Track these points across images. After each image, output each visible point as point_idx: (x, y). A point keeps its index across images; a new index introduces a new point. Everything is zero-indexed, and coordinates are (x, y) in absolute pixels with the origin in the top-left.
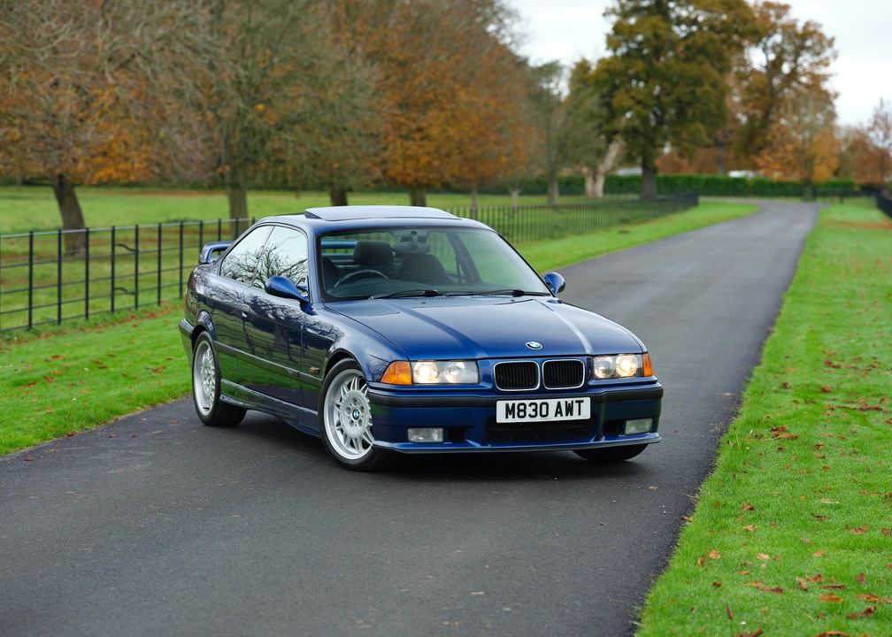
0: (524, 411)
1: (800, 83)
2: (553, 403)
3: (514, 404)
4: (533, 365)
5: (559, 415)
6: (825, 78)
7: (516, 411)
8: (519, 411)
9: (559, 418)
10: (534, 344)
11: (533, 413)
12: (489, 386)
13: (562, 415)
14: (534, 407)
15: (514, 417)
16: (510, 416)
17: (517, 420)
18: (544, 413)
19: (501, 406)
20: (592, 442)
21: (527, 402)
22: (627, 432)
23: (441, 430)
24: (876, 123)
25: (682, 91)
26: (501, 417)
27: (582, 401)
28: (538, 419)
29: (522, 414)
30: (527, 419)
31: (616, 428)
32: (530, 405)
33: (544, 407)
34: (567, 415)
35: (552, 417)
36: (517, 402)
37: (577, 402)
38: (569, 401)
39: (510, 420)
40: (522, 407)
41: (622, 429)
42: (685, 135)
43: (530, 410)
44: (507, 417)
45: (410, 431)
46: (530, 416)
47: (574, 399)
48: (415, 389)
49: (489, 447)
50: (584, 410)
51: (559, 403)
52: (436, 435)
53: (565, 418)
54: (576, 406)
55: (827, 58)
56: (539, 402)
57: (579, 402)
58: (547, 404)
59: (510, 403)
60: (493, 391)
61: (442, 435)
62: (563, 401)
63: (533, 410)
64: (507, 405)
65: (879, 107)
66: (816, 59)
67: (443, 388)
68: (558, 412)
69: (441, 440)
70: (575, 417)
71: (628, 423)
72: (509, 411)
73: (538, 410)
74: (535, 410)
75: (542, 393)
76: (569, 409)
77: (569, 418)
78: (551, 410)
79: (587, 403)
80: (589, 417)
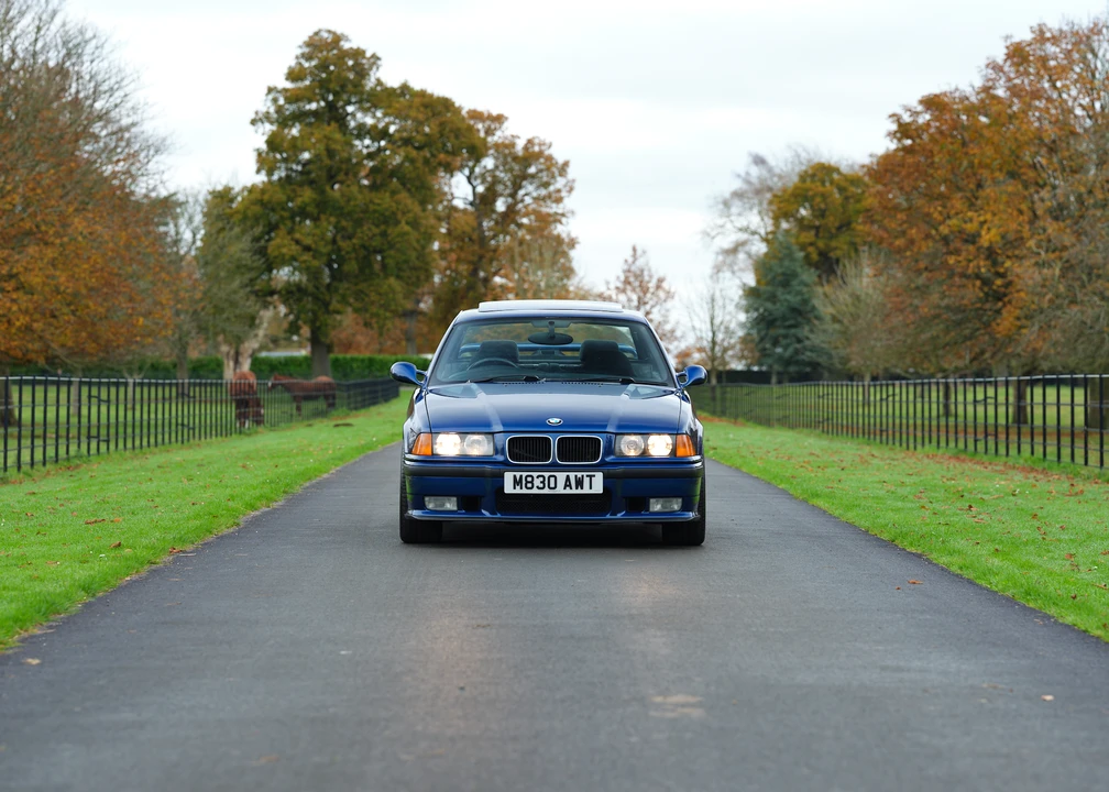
0: (532, 482)
1: (520, 226)
2: (561, 476)
3: (521, 476)
4: (547, 440)
5: (568, 488)
6: (556, 218)
7: (524, 482)
8: (527, 482)
9: (568, 491)
10: (554, 420)
11: (541, 485)
12: (500, 458)
13: (571, 488)
14: (541, 479)
15: (521, 488)
16: (518, 488)
17: (525, 491)
18: (552, 485)
19: (509, 477)
20: (608, 516)
21: (535, 474)
22: (651, 510)
23: (455, 499)
24: (627, 282)
26: (509, 488)
27: (594, 476)
28: (546, 491)
29: (530, 485)
30: (535, 491)
31: (639, 504)
32: (538, 477)
33: (552, 480)
34: (577, 488)
35: (560, 490)
36: (524, 474)
37: (587, 476)
38: (579, 475)
39: (518, 491)
40: (529, 479)
41: (646, 506)
42: (373, 297)
43: (537, 482)
44: (515, 488)
45: (427, 499)
46: (538, 487)
47: (585, 474)
48: (435, 459)
49: (499, 515)
50: (596, 484)
52: (451, 505)
53: (574, 491)
54: (586, 480)
55: (559, 191)
56: (546, 474)
57: (591, 477)
58: (555, 477)
59: (518, 474)
60: (505, 463)
61: (456, 503)
62: (572, 475)
63: (541, 482)
64: (515, 476)
65: (630, 260)
66: (543, 192)
67: (463, 460)
68: (568, 484)
69: (455, 508)
70: (586, 490)
71: (652, 501)
72: (517, 482)
73: (546, 482)
74: (543, 482)
75: (555, 467)
76: (579, 483)
77: (579, 491)
78: (561, 483)
79: (599, 478)
80: (601, 492)
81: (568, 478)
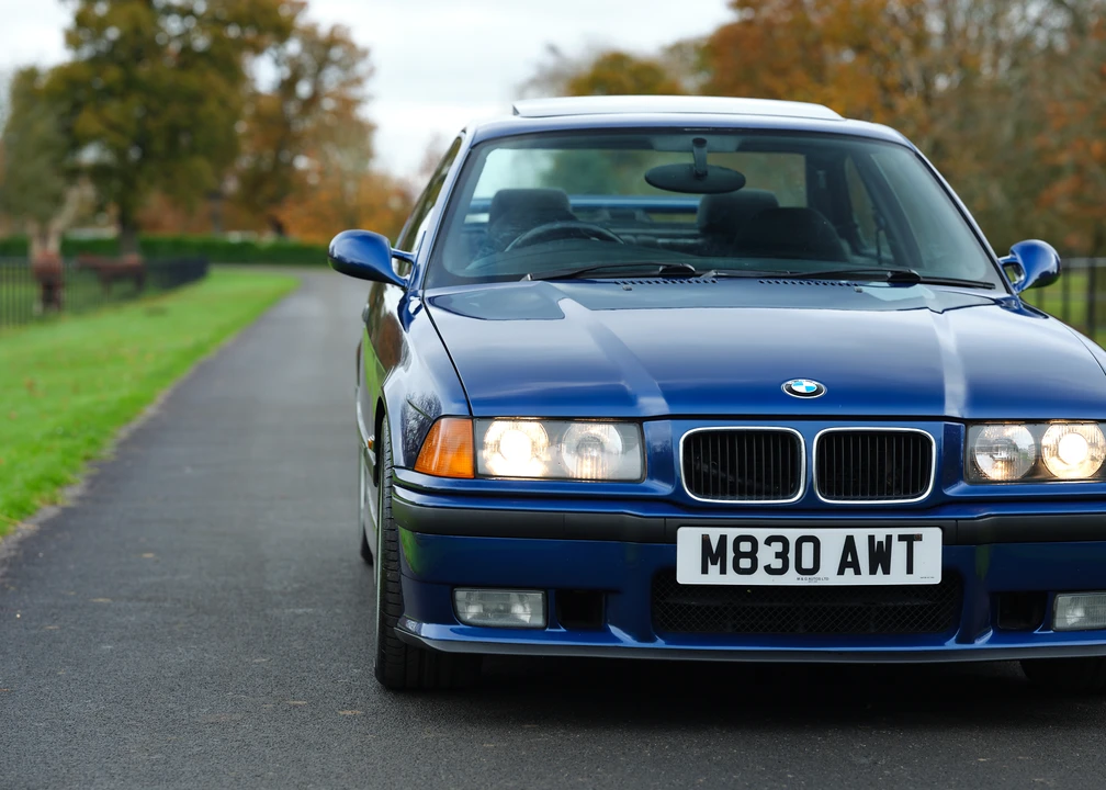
0: (752, 555)
2: (832, 540)
3: (723, 539)
4: (790, 440)
5: (849, 571)
7: (730, 555)
8: (739, 555)
9: (850, 579)
10: (803, 386)
11: (778, 564)
12: (663, 489)
13: (858, 572)
14: (778, 547)
15: (723, 571)
16: (714, 569)
17: (732, 579)
18: (807, 563)
19: (689, 542)
20: (951, 645)
21: (761, 534)
22: (1059, 624)
23: (538, 596)
25: (176, 112)
26: (689, 570)
27: (919, 538)
28: (791, 579)
29: (745, 563)
30: (760, 579)
31: (1031, 611)
32: (769, 541)
33: (808, 548)
34: (873, 571)
35: (828, 576)
36: (732, 533)
37: (901, 538)
38: (880, 534)
39: (714, 577)
40: (745, 547)
41: (1046, 616)
43: (767, 555)
44: (705, 571)
45: (460, 594)
46: (769, 569)
47: (895, 532)
48: (481, 488)
49: (659, 644)
50: (922, 562)
51: (850, 541)
52: (526, 611)
53: (866, 579)
54: (898, 551)
56: (792, 534)
57: (910, 540)
58: (816, 541)
59: (714, 534)
60: (677, 502)
61: (540, 609)
62: (861, 536)
63: (778, 555)
64: (706, 540)
67: (557, 491)
68: (849, 560)
69: (539, 621)
70: (897, 576)
71: (1062, 600)
72: (712, 555)
73: (792, 556)
74: (782, 555)
75: (812, 513)
76: (880, 557)
77: (879, 579)
78: (828, 557)
79: (931, 543)
80: (937, 580)
81: (850, 544)
